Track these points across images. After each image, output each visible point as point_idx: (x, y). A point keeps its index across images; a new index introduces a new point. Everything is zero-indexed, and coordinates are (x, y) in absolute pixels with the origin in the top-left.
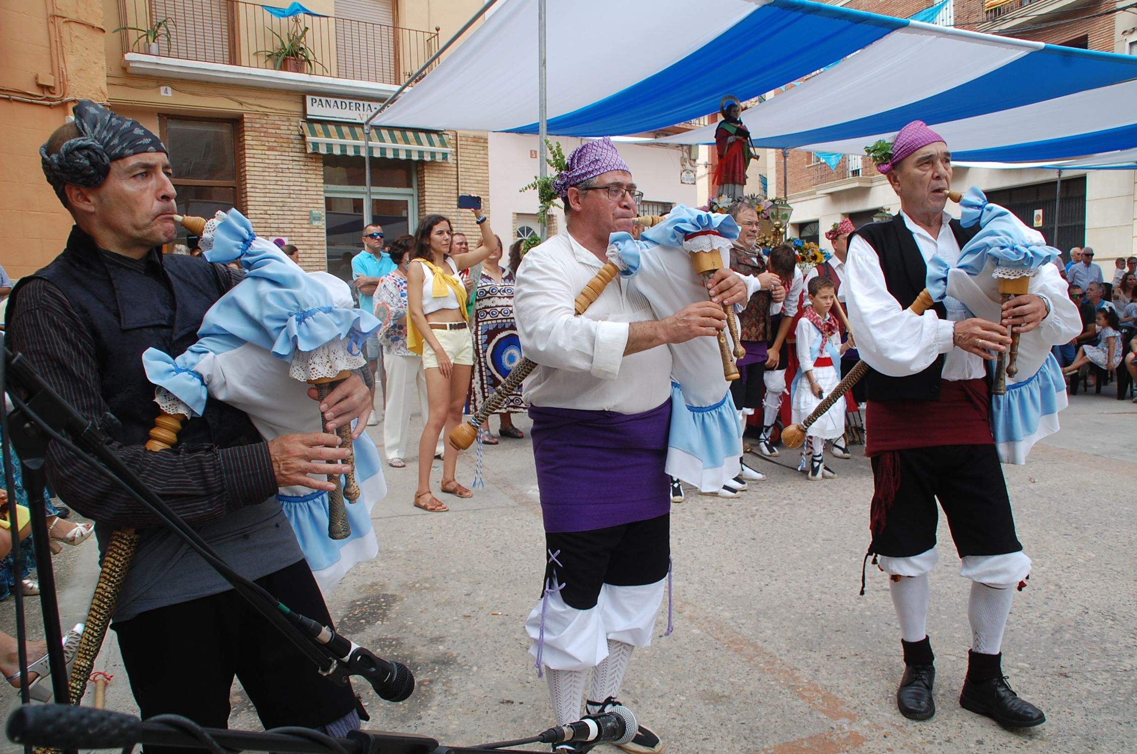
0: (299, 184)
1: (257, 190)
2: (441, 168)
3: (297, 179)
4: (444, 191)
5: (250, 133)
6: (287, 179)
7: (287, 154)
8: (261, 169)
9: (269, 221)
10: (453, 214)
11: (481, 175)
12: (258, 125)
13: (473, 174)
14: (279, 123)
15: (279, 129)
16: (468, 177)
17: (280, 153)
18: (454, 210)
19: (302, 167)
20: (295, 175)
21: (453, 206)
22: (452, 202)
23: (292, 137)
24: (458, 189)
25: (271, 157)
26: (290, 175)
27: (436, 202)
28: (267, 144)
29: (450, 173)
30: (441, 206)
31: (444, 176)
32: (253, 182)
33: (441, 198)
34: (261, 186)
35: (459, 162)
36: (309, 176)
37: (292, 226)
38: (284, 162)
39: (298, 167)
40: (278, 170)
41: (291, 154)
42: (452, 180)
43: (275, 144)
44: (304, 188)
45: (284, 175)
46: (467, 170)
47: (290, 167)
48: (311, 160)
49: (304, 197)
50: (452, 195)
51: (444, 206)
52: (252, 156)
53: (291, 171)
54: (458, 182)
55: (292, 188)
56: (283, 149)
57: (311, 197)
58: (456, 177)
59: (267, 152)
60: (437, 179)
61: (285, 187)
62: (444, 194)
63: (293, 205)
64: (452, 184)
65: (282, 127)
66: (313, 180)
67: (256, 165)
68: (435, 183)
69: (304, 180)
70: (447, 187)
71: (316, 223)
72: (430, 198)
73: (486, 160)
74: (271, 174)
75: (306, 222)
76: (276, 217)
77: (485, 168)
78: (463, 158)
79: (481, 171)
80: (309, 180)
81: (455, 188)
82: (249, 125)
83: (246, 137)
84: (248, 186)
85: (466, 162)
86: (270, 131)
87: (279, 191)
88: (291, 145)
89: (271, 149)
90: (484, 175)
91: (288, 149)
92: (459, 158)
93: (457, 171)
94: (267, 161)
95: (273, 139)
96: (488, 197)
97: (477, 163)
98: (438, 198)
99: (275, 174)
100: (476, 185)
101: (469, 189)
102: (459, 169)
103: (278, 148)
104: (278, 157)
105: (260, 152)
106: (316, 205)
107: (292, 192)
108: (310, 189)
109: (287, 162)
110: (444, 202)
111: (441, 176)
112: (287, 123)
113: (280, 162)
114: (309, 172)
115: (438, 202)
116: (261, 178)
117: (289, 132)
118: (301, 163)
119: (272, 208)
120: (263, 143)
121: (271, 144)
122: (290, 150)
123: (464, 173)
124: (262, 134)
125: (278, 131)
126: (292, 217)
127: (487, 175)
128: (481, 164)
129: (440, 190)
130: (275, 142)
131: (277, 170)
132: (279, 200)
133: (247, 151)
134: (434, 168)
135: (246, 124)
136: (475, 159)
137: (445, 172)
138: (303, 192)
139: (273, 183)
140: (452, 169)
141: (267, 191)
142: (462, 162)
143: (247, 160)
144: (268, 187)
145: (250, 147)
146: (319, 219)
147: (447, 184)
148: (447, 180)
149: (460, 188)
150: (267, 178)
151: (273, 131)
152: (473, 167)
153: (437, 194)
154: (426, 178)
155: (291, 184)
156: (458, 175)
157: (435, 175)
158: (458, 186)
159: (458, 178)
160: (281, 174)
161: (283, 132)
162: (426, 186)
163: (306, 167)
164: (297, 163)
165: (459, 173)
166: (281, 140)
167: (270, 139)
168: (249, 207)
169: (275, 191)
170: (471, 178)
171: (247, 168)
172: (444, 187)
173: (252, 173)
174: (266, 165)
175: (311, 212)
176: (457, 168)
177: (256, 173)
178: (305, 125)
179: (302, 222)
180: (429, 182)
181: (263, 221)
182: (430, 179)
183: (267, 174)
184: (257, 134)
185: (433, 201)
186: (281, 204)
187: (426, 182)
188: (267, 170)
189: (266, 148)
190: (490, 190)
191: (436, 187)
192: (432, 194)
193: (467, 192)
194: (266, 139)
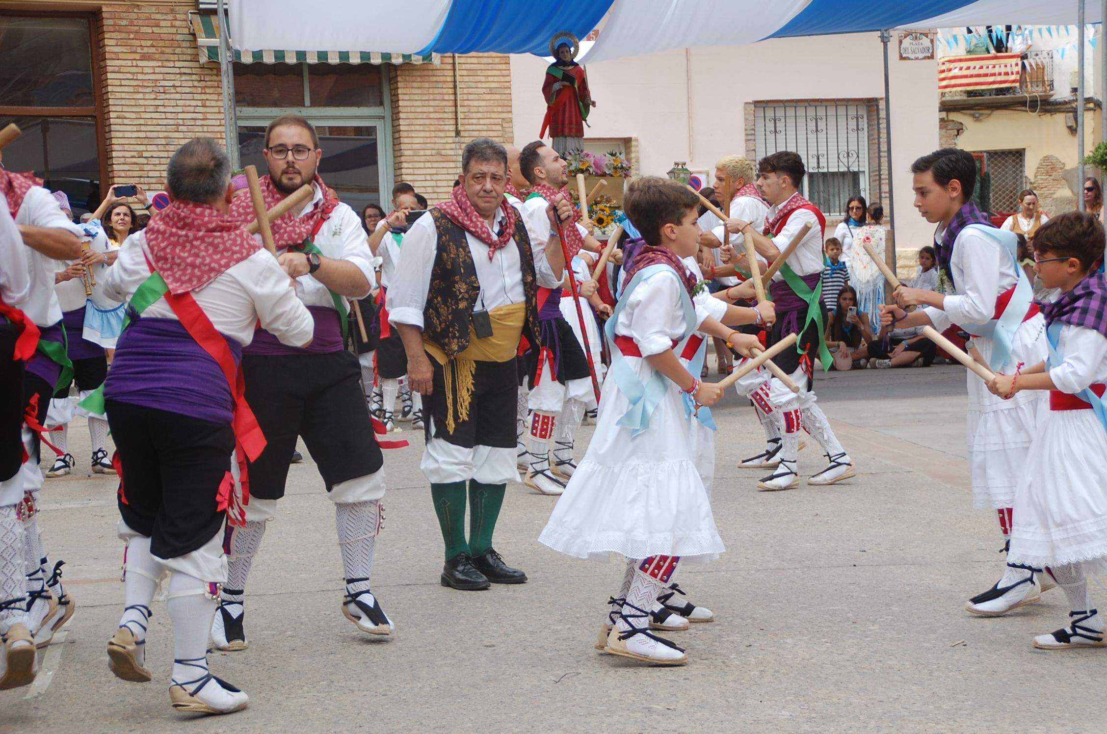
0: (192, 109)
1: (126, 121)
2: (425, 73)
3: (188, 103)
4: (431, 109)
5: (113, 35)
6: (173, 103)
7: (171, 64)
8: (131, 89)
9: (146, 168)
10: (448, 146)
11: (496, 79)
12: (124, 23)
13: (483, 79)
14: (158, 16)
15: (158, 26)
16: (473, 85)
17: (160, 64)
18: (450, 140)
19: (196, 84)
20: (184, 96)
21: (449, 134)
22: (447, 128)
23: (179, 37)
24: (456, 106)
25: (146, 70)
26: (178, 96)
27: (418, 128)
28: (139, 50)
29: (442, 79)
30: (427, 134)
31: (431, 85)
32: (119, 108)
33: (428, 122)
34: (133, 116)
35: (457, 60)
36: (207, 97)
38: (168, 77)
39: (190, 84)
40: (158, 90)
41: (178, 64)
42: (445, 91)
43: (153, 50)
44: (200, 116)
45: (168, 96)
47: (177, 84)
48: (211, 73)
49: (200, 129)
50: (446, 116)
51: (433, 134)
52: (116, 69)
53: (179, 89)
54: (455, 94)
55: (180, 116)
56: (166, 57)
57: (211, 129)
58: (451, 85)
59: (140, 63)
60: (419, 91)
61: (169, 116)
62: (432, 115)
64: (446, 97)
65: (162, 23)
66: (213, 103)
67: (124, 82)
68: (416, 97)
69: (199, 103)
70: (436, 103)
72: (407, 122)
74: (147, 96)
76: (157, 161)
77: (503, 67)
79: (497, 73)
80: (208, 103)
81: (452, 103)
82: (110, 22)
83: (107, 42)
84: (112, 115)
86: (143, 30)
87: (161, 122)
88: (178, 51)
89: (145, 57)
90: (502, 79)
91: (172, 57)
93: (455, 76)
94: (140, 77)
95: (149, 43)
96: (509, 115)
98: (421, 122)
99: (153, 96)
100: (488, 97)
101: (476, 103)
102: (458, 73)
103: (157, 56)
104: (157, 70)
105: (129, 63)
107: (181, 122)
108: (209, 116)
109: (172, 77)
110: (432, 128)
111: (427, 85)
112: (170, 17)
113: (160, 77)
114: (208, 91)
115: (421, 128)
116: (133, 102)
117: (174, 30)
118: (194, 77)
119: (150, 148)
120: (134, 49)
121: (146, 50)
122: (176, 57)
123: (466, 79)
124: (132, 36)
125: (156, 30)
127: (507, 79)
129: (425, 109)
130: (152, 46)
131: (156, 90)
132: (161, 135)
133: (109, 63)
134: (415, 73)
135: (105, 22)
137: (435, 79)
138: (199, 123)
139: (152, 109)
140: (446, 73)
141: (142, 121)
142: (461, 60)
143: (109, 76)
144: (144, 115)
145: (113, 56)
147: (438, 97)
148: (436, 91)
150: (142, 102)
151: (149, 30)
152: (483, 67)
153: (421, 116)
154: (400, 91)
155: (180, 109)
156: (455, 82)
157: (415, 85)
158: (456, 100)
159: (455, 87)
160: (163, 96)
161: (165, 30)
162: (401, 103)
163: (203, 84)
164: (187, 78)
165: (458, 79)
166: (161, 43)
167: (143, 43)
168: (115, 147)
169: (155, 122)
170: (480, 85)
171: (110, 89)
172: (432, 103)
173: (118, 95)
174: (140, 83)
176: (454, 70)
177: (124, 96)
178: (197, 19)
180: (407, 97)
181: (137, 167)
182: (408, 91)
183: (141, 96)
184: (124, 35)
185: (413, 128)
186: (163, 142)
187: (401, 97)
188: (140, 90)
189: (138, 56)
190: (514, 103)
191: (419, 103)
192: (411, 116)
193: (473, 109)
194: (137, 43)
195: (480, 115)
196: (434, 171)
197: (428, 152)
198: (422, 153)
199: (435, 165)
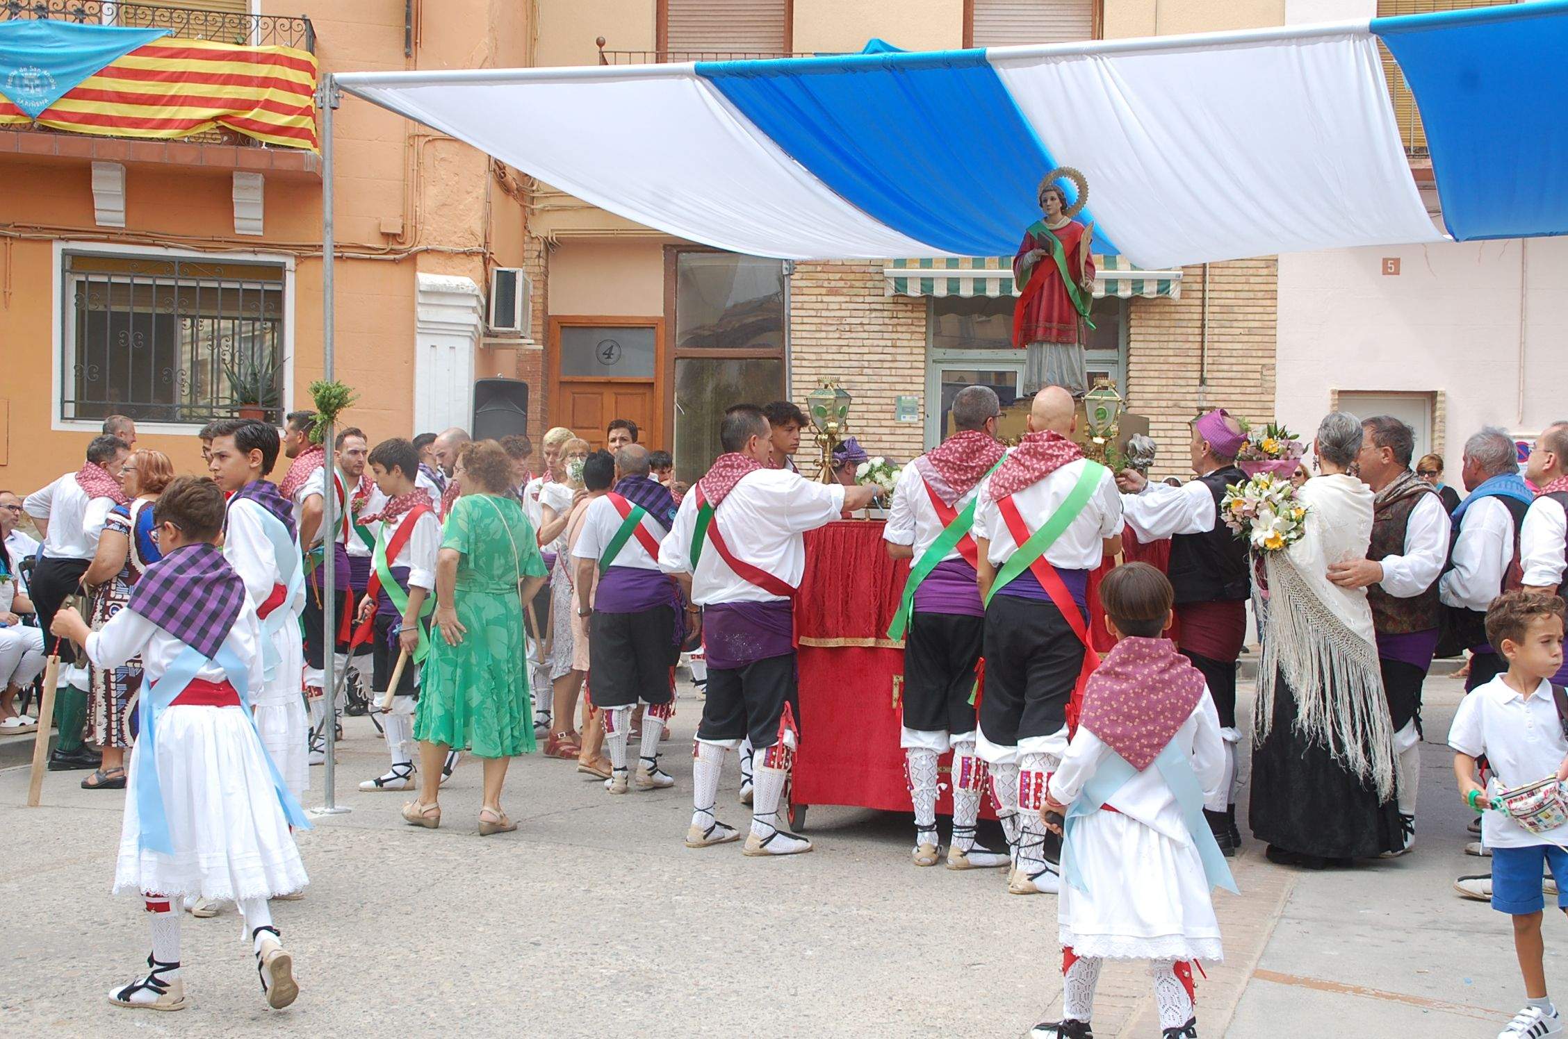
0: (880, 350)
1: (805, 363)
2: (1167, 309)
3: (876, 343)
4: (1171, 352)
5: (799, 268)
6: (859, 343)
7: (861, 299)
8: (813, 328)
10: (1189, 397)
11: (1257, 317)
13: (1241, 317)
16: (1227, 324)
17: (848, 299)
18: (1192, 389)
19: (887, 321)
20: (872, 335)
21: (1191, 382)
22: (1189, 374)
24: (1203, 349)
25: (832, 306)
26: (865, 335)
27: (1152, 374)
28: (826, 284)
29: (1187, 316)
30: (1164, 382)
31: (1173, 323)
33: (1165, 367)
34: (813, 357)
35: (1207, 295)
36: (899, 336)
37: (864, 423)
38: (855, 313)
39: (880, 321)
40: (843, 328)
41: (868, 299)
42: (1190, 331)
43: (841, 284)
44: (889, 357)
45: (854, 335)
46: (1227, 309)
47: (866, 321)
48: (904, 308)
49: (888, 372)
50: (1188, 360)
51: (1171, 382)
52: (799, 305)
53: (866, 328)
54: (1203, 334)
55: (866, 357)
56: (854, 290)
57: (900, 372)
58: (1199, 324)
59: (826, 299)
60: (1157, 331)
61: (853, 357)
62: (1171, 360)
63: (866, 386)
64: (1191, 338)
66: (905, 343)
67: (805, 320)
68: (1152, 338)
69: (889, 343)
70: (1179, 345)
71: (907, 419)
72: (1139, 367)
73: (1272, 287)
74: (831, 335)
75: (888, 416)
77: (1269, 302)
78: (1217, 287)
79: (1260, 310)
80: (899, 343)
81: (1197, 345)
85: (1224, 295)
87: (843, 364)
88: (869, 284)
89: (833, 292)
90: (1266, 317)
91: (862, 292)
92: (1208, 287)
93: (1203, 313)
94: (824, 313)
95: (838, 276)
96: (1272, 361)
97: (1251, 295)
98: (1157, 367)
99: (837, 335)
100: (1246, 338)
101: (1229, 346)
102: (1207, 309)
103: (845, 291)
104: (844, 306)
105: (814, 298)
106: (909, 387)
107: (866, 364)
108: (899, 358)
109: (861, 314)
110: (1171, 374)
111: (1167, 323)
113: (847, 313)
114: (899, 329)
115: (1156, 374)
116: (814, 342)
118: (886, 314)
120: (820, 283)
121: (833, 284)
122: (866, 292)
123: (1218, 316)
124: (819, 269)
126: (864, 408)
127: (1273, 317)
128: (1260, 295)
129: (1162, 352)
130: (841, 279)
131: (841, 328)
132: (843, 378)
133: (792, 298)
134: (1152, 309)
136: (1246, 287)
137: (1177, 316)
138: (886, 365)
139: (834, 349)
140: (1193, 309)
141: (822, 363)
142: (1213, 295)
144: (825, 356)
145: (797, 291)
146: (912, 411)
147: (1180, 338)
148: (1179, 331)
149: (1206, 345)
150: (824, 342)
152: (1241, 302)
153: (1156, 359)
155: (866, 350)
156: (1203, 320)
157: (1152, 323)
158: (1203, 342)
159: (1203, 326)
160: (848, 335)
162: (1132, 344)
164: (878, 314)
165: (1207, 316)
166: (852, 276)
167: (831, 276)
169: (837, 364)
170: (1235, 324)
172: (1171, 345)
173: (799, 334)
174: (824, 321)
175: (899, 398)
176: (1203, 306)
177: (805, 335)
179: (881, 416)
180: (1141, 338)
182: (1142, 330)
183: (823, 335)
184: (810, 268)
185: (1145, 374)
187: (1133, 337)
188: (824, 328)
189: (824, 291)
190: (1278, 347)
191: (1156, 345)
192: (1144, 359)
193: (1224, 353)
194: (825, 276)
195: (1233, 360)
196: (1169, 426)
197: (1164, 404)
198: (1155, 404)
199: (1171, 419)
